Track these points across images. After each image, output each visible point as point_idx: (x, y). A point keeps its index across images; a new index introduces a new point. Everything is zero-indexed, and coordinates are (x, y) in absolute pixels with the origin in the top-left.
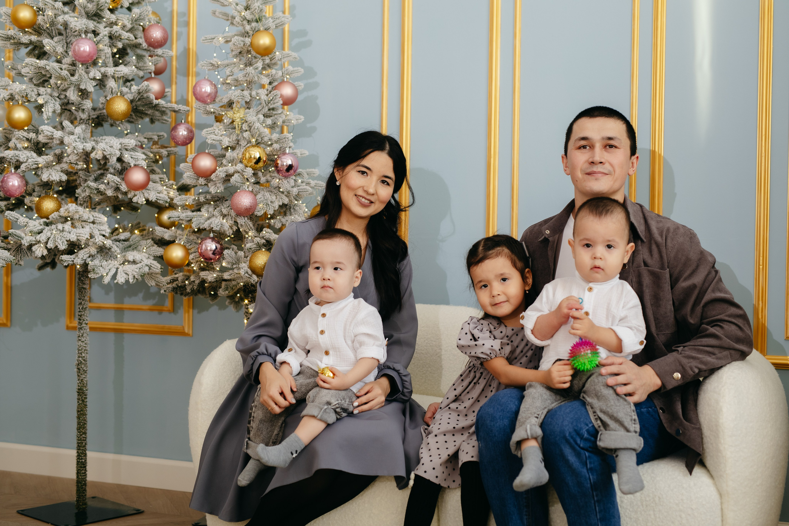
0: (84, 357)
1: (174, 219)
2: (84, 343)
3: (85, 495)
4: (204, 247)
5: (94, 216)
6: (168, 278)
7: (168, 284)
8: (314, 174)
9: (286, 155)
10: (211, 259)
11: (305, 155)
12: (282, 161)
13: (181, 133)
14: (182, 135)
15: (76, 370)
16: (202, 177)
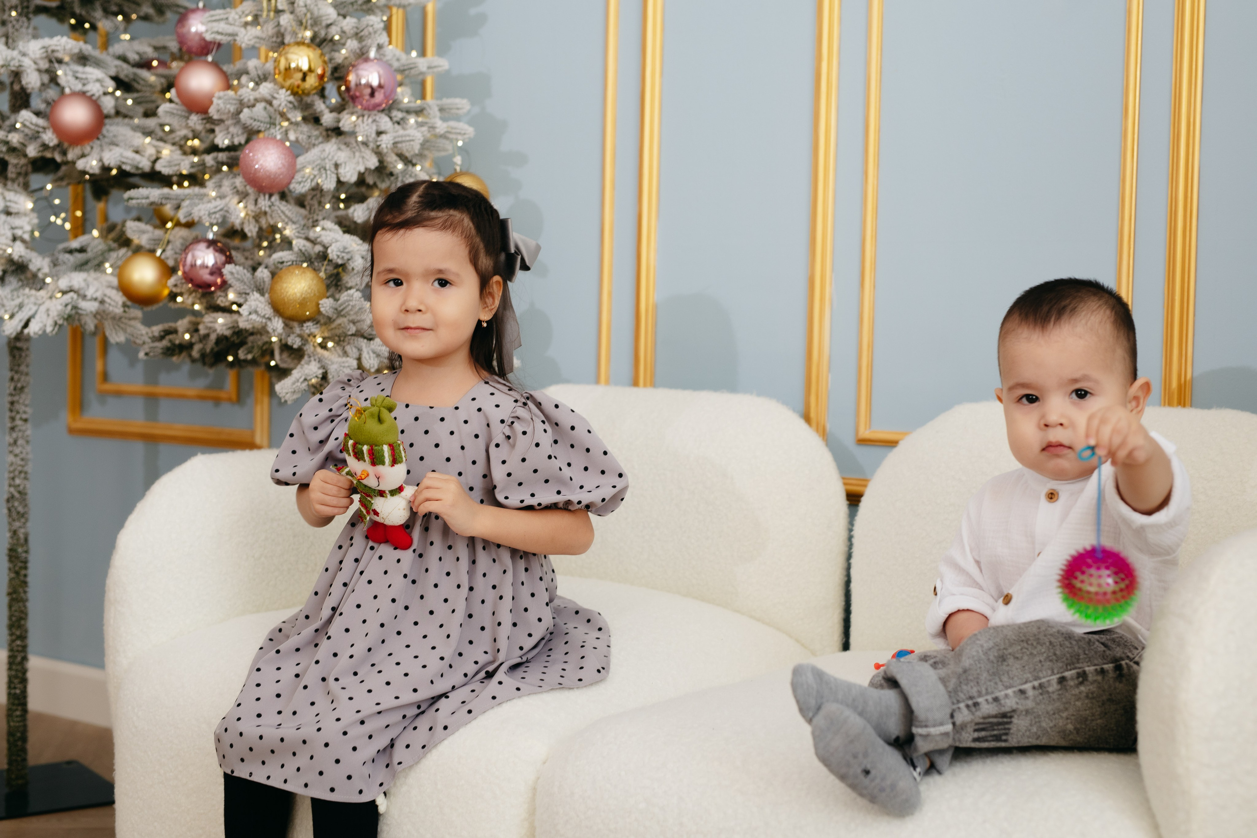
0: (19, 486)
1: (139, 201)
2: (18, 459)
3: (25, 760)
4: (189, 258)
5: (8, 198)
6: (157, 330)
7: (153, 341)
8: (458, 109)
9: (370, 64)
10: (210, 286)
11: (440, 69)
12: (357, 75)
13: (193, 29)
14: (196, 33)
15: (5, 511)
16: (197, 113)
